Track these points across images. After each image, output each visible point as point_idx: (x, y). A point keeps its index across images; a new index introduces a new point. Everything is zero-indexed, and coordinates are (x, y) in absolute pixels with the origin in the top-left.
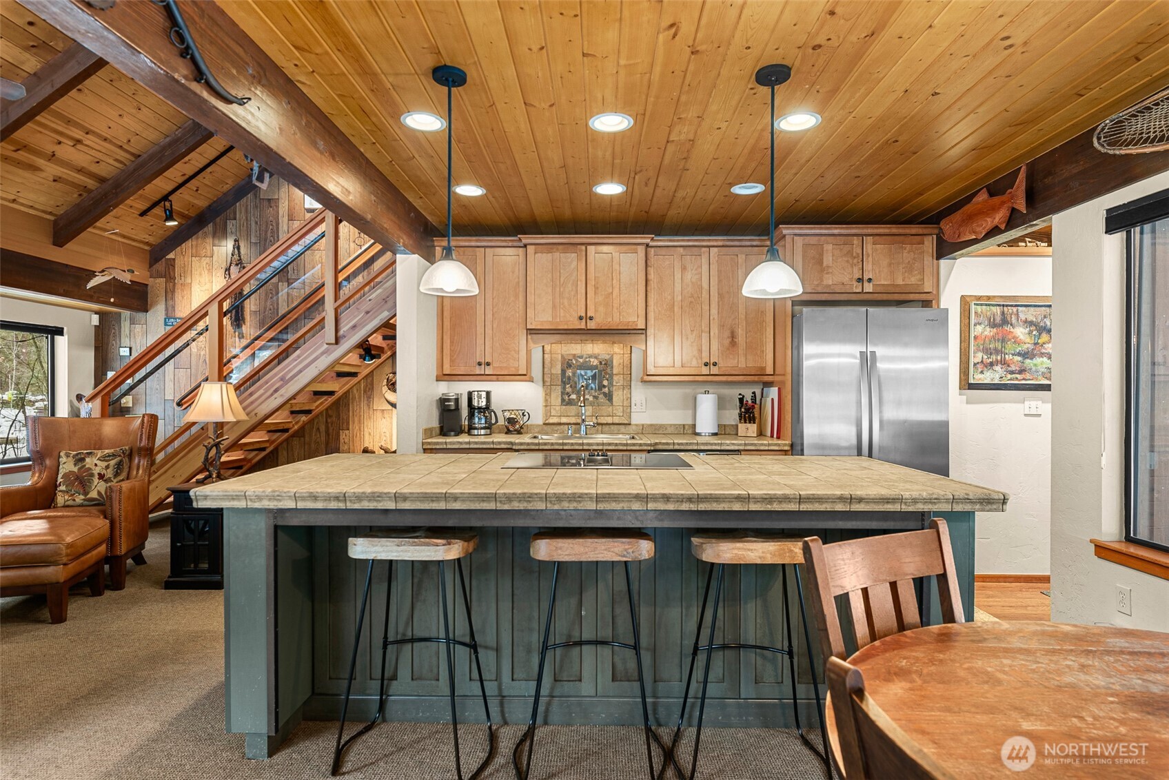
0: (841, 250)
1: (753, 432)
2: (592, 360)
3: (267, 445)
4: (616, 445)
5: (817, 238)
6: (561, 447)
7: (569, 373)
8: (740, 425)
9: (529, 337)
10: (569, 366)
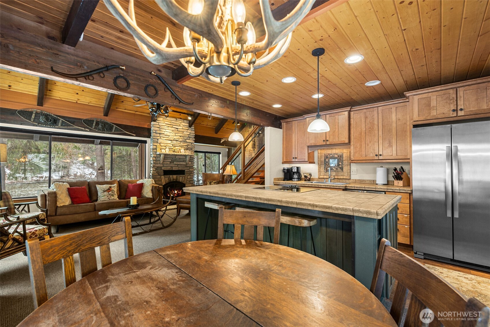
0: (442, 97)
1: (401, 184)
2: (335, 155)
3: (260, 182)
4: (330, 186)
5: (427, 94)
6: (311, 186)
7: (327, 160)
8: (395, 181)
9: (309, 148)
10: (327, 158)
